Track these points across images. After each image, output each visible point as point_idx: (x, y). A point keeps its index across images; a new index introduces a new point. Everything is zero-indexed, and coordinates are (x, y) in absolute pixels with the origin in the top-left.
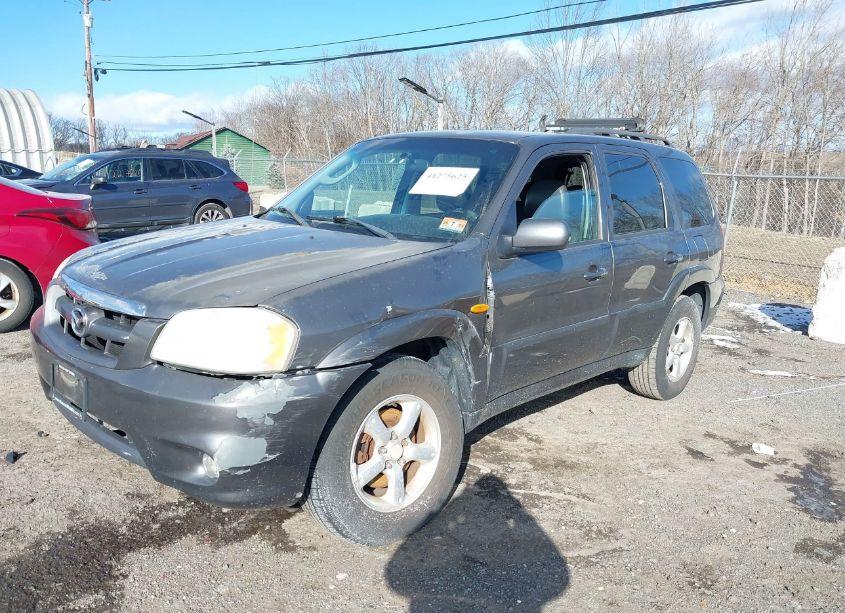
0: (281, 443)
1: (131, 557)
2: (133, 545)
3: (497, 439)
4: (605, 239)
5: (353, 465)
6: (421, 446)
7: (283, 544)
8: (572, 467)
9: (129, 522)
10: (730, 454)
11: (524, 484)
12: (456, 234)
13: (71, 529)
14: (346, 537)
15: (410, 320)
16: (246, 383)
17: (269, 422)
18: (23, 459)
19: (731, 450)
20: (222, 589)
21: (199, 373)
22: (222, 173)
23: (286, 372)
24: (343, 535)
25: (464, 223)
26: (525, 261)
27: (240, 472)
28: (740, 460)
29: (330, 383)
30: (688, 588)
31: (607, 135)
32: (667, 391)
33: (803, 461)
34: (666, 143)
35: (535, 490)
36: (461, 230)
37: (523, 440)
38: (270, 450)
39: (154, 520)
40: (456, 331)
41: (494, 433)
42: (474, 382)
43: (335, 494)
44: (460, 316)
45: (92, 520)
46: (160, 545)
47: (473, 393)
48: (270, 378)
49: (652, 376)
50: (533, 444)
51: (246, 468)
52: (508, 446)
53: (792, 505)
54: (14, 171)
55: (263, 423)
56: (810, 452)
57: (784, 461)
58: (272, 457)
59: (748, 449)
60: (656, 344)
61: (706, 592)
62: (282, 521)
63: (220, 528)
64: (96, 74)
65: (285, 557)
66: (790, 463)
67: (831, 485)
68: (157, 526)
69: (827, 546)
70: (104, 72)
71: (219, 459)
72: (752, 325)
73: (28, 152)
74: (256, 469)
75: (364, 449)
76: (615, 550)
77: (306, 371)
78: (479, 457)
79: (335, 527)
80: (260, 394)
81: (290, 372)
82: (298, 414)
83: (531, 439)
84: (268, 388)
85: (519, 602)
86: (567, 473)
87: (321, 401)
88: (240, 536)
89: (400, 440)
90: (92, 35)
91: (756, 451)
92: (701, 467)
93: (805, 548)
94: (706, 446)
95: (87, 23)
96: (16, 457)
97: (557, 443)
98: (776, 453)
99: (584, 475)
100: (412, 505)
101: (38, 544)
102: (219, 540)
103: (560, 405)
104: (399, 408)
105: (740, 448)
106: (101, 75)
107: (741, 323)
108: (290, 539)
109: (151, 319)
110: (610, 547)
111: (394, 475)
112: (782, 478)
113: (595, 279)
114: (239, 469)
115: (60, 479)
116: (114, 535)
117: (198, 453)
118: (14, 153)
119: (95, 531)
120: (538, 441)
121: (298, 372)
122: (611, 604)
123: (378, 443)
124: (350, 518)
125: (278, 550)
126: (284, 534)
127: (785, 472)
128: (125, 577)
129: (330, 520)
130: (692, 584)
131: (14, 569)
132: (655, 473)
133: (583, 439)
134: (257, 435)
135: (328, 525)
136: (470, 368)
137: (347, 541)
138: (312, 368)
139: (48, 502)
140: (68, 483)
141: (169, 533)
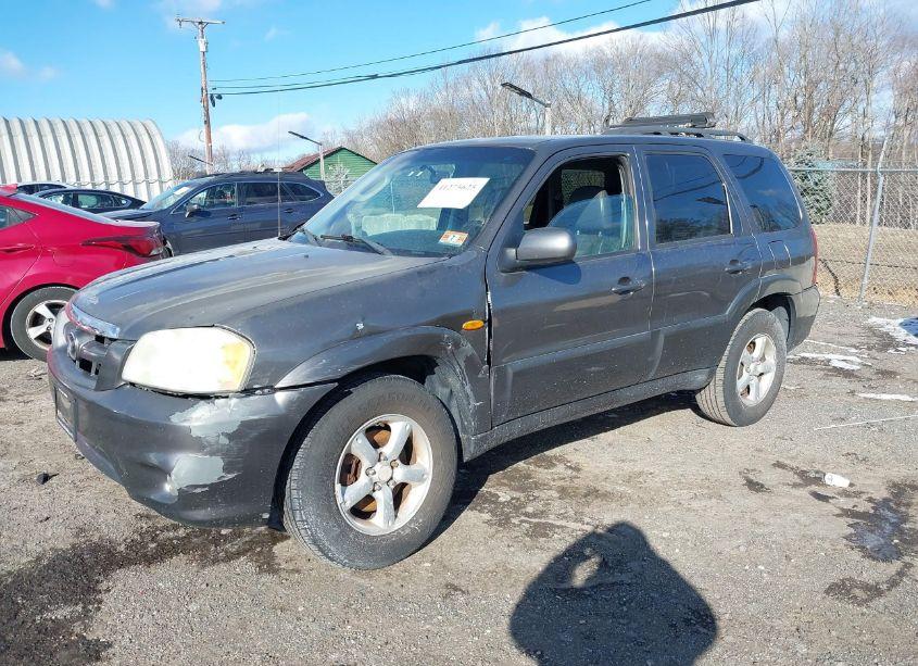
0: (239, 463)
1: (120, 573)
2: (124, 562)
3: (532, 467)
4: (642, 249)
5: (338, 487)
6: (412, 467)
7: (268, 565)
8: (606, 496)
9: (129, 541)
10: (795, 485)
11: (542, 512)
12: (454, 248)
13: (73, 547)
14: (332, 559)
15: (385, 339)
16: (202, 402)
17: (224, 441)
18: (53, 481)
19: (798, 481)
20: (193, 607)
21: (164, 393)
22: (319, 195)
23: (242, 392)
24: (329, 558)
25: (465, 236)
26: (534, 274)
27: (199, 490)
28: (804, 492)
29: (290, 403)
30: (681, 625)
31: (659, 134)
32: (740, 417)
33: (881, 493)
34: (742, 139)
35: (552, 519)
36: (461, 243)
37: (560, 468)
38: (227, 469)
39: (153, 540)
40: (445, 349)
41: (530, 460)
42: (474, 404)
43: (318, 516)
44: (447, 333)
45: (95, 539)
46: (150, 563)
47: (474, 415)
48: (227, 397)
49: (721, 399)
50: (569, 472)
51: (204, 486)
52: (542, 474)
53: (845, 541)
54: (123, 202)
55: (217, 442)
56: (895, 485)
57: (858, 494)
58: (230, 476)
59: (818, 480)
60: (723, 363)
61: (701, 629)
62: (274, 544)
63: (213, 548)
64: (213, 99)
65: (266, 578)
66: (864, 497)
67: (905, 522)
68: (154, 545)
69: (866, 587)
70: (220, 97)
71: (176, 476)
72: (887, 342)
73: (136, 184)
74: (214, 487)
75: (350, 470)
76: (613, 584)
77: (266, 391)
78: (505, 485)
79: (320, 550)
80: (214, 412)
81: (248, 391)
82: (254, 434)
83: (570, 467)
84: (223, 407)
85: (489, 631)
86: (597, 502)
87: (279, 420)
88: (229, 557)
89: (389, 462)
90: (207, 61)
91: (828, 482)
92: (754, 499)
93: (840, 589)
94: (769, 477)
95: (203, 48)
96: (46, 478)
97: (597, 471)
98: (851, 485)
99: (614, 505)
100: (403, 528)
101: (39, 559)
102: (206, 560)
103: (616, 431)
104: (387, 428)
105: (810, 479)
106: (217, 101)
107: (874, 340)
108: (276, 561)
109: (124, 341)
110: (611, 579)
111: (383, 498)
112: (846, 513)
113: (628, 291)
114: (196, 486)
115: (80, 499)
116: (111, 553)
117: (163, 472)
118: (122, 184)
119: (95, 549)
120: (577, 469)
121: (258, 392)
122: (587, 638)
123: (365, 464)
124: (336, 540)
125: (261, 571)
126: (272, 556)
127: (854, 506)
128: (108, 590)
129: (315, 542)
130: (687, 621)
131: (10, 580)
132: (695, 505)
133: (627, 468)
134: (212, 454)
135: (313, 547)
136: (468, 388)
137: (333, 564)
138: (272, 387)
139: (61, 521)
140: (86, 502)
141: (165, 552)
